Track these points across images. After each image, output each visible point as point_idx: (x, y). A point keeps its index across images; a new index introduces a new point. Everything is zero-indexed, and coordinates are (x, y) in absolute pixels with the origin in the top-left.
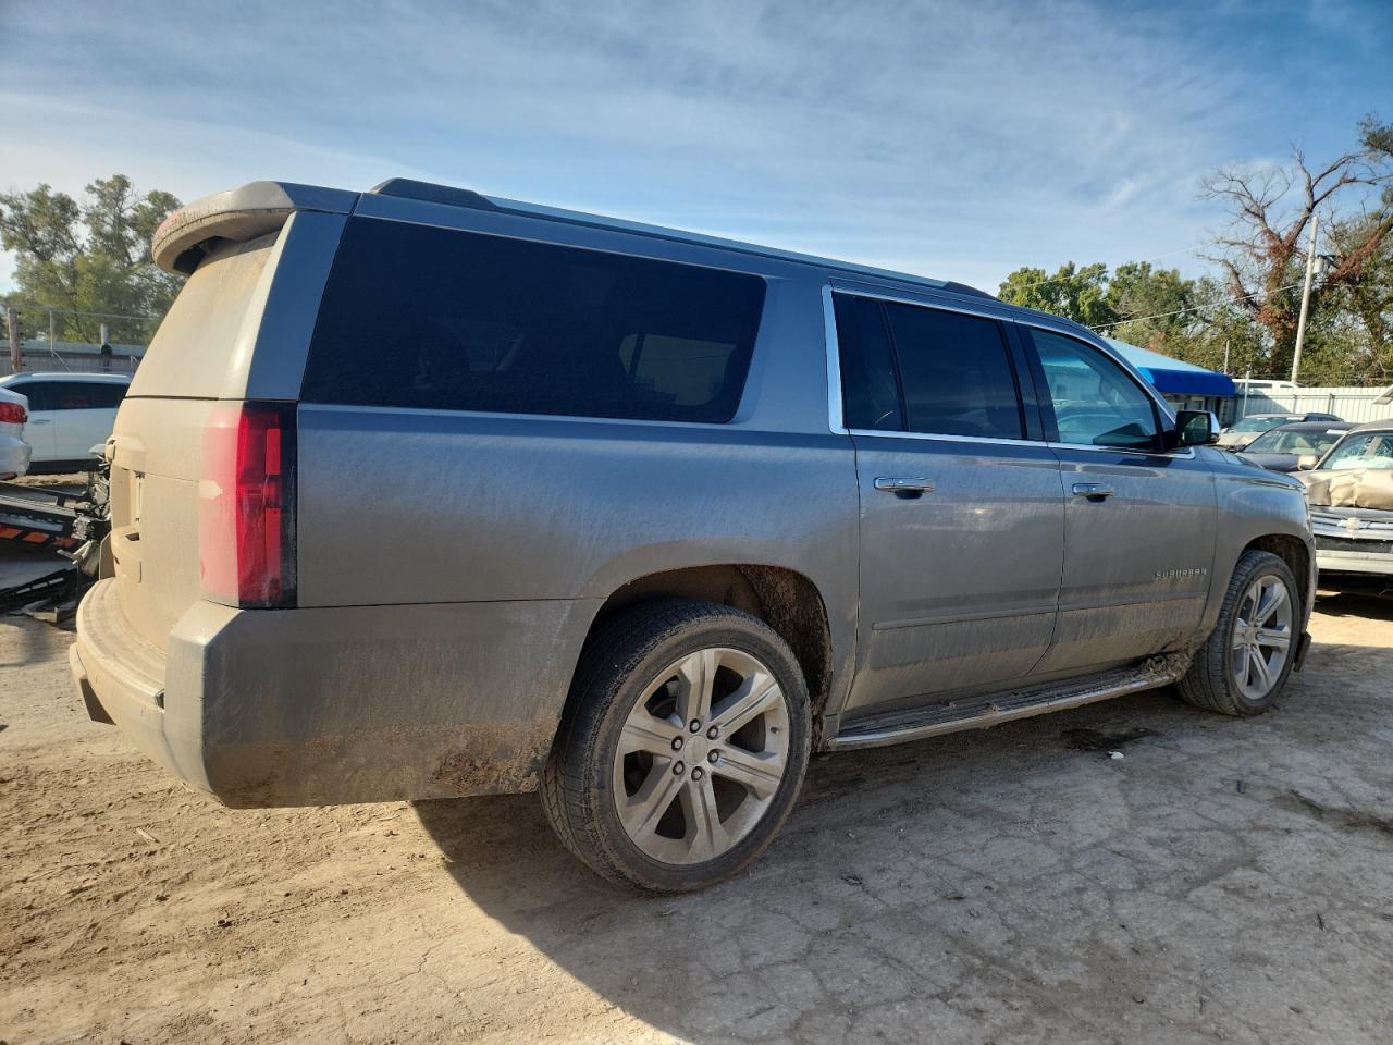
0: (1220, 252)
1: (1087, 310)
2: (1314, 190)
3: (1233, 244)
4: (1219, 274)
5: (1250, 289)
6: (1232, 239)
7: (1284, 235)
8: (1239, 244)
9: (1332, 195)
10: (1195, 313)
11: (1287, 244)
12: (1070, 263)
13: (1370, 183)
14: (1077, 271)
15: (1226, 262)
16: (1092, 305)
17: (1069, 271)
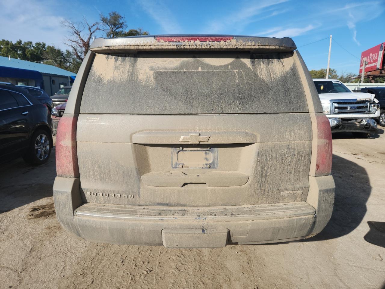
0: (70, 43)
1: (29, 56)
2: (91, 30)
3: (73, 41)
4: (71, 50)
5: (79, 54)
6: (73, 40)
7: (86, 41)
8: (75, 42)
9: (95, 32)
10: (66, 60)
11: (87, 43)
12: (20, 40)
13: (103, 30)
14: (23, 43)
15: (72, 46)
16: (30, 54)
17: (20, 42)
